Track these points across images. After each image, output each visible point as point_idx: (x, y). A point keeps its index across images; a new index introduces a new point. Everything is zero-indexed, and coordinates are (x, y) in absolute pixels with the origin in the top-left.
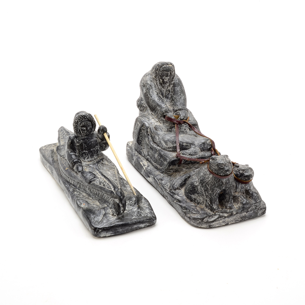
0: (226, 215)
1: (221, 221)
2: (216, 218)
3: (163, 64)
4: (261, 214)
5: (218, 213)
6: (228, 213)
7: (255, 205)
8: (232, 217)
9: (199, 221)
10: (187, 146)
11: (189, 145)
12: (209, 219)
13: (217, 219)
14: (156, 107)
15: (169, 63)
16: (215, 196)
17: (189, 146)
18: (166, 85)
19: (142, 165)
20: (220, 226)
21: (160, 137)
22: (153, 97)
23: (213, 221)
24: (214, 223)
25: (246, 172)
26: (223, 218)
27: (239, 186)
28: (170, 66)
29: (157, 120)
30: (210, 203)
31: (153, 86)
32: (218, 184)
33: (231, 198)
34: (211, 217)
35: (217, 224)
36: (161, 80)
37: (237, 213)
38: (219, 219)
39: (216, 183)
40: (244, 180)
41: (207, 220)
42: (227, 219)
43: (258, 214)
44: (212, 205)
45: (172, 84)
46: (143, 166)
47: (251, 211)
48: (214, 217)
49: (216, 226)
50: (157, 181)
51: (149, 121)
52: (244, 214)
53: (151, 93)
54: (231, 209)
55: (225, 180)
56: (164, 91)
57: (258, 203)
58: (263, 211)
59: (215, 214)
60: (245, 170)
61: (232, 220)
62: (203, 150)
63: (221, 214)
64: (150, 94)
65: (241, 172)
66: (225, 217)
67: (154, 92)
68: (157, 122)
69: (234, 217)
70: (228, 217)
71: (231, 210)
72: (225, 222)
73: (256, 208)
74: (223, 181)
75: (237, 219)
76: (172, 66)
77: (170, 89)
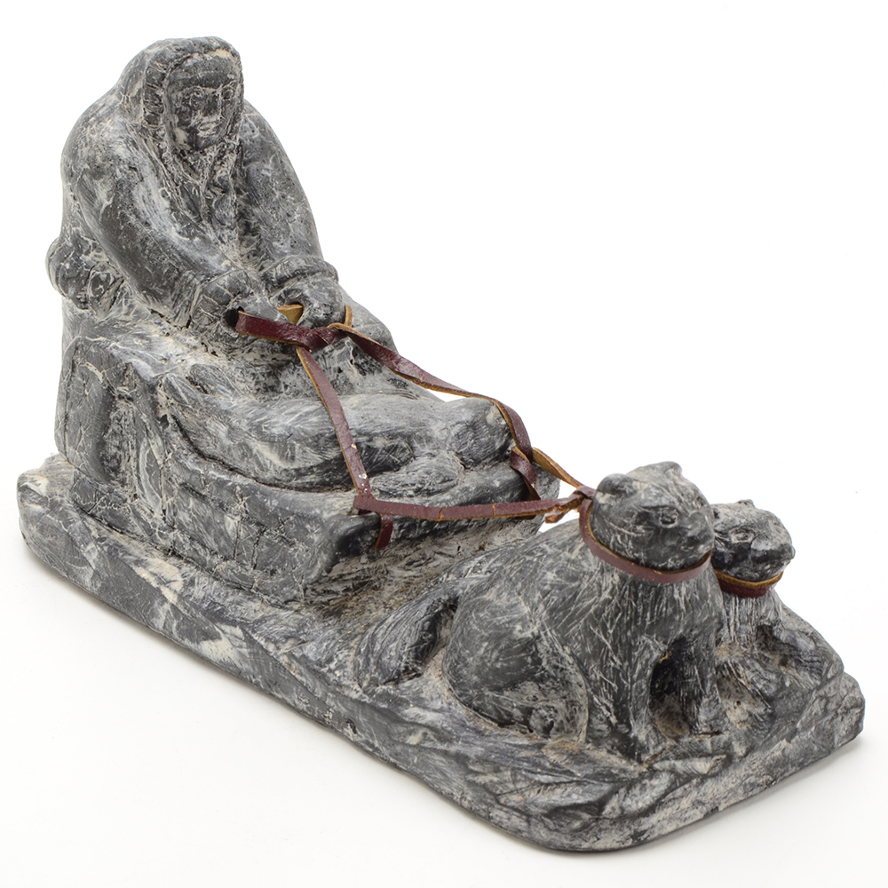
0: (702, 766)
1: (685, 803)
2: (663, 788)
3: (186, 50)
4: (846, 736)
5: (666, 764)
6: (711, 755)
7: (821, 692)
8: (731, 770)
9: (579, 818)
10: (393, 449)
11: (405, 445)
12: (628, 801)
13: (670, 796)
14: (180, 274)
16: (638, 678)
17: (404, 450)
18: (203, 158)
19: (148, 584)
20: (681, 825)
21: (234, 423)
22: (154, 226)
23: (650, 810)
24: (654, 819)
25: (759, 537)
26: (694, 781)
27: (728, 613)
28: (223, 54)
29: (192, 340)
30: (613, 720)
31: (147, 170)
32: (652, 617)
33: (709, 676)
34: (636, 791)
35: (670, 819)
36: (182, 135)
37: (750, 751)
38: (679, 792)
39: (645, 611)
40: (751, 579)
41: (622, 809)
42: (711, 788)
43: (836, 739)
44: (629, 726)
45: (232, 151)
46: (154, 585)
47: (805, 728)
48: (653, 787)
49: (664, 832)
50: (271, 648)
51: (149, 348)
52: (781, 747)
53: (140, 206)
54: (718, 733)
55: (684, 590)
56: (198, 188)
57: (833, 683)
58: (855, 718)
59: (650, 767)
60: (752, 526)
61: (731, 786)
63: (679, 765)
64: (135, 212)
65: (734, 539)
66: (704, 778)
67: (154, 197)
68: (195, 348)
69: (738, 772)
70: (713, 775)
71: (716, 738)
72: (703, 804)
73: (826, 711)
74: (676, 596)
75: (752, 779)
76: (228, 55)
77: (224, 174)
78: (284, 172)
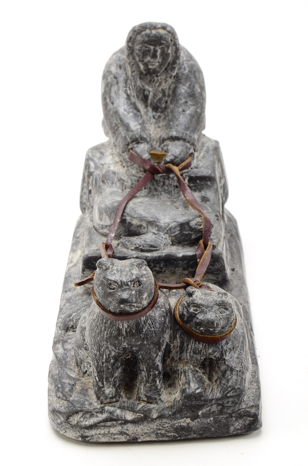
0: (129, 416)
1: (112, 430)
2: (101, 419)
3: (143, 28)
4: (241, 429)
5: (112, 409)
6: (137, 412)
7: (221, 402)
8: (145, 423)
9: (60, 419)
11: (145, 226)
12: (82, 419)
13: (102, 424)
14: (118, 128)
15: (159, 26)
16: (106, 362)
17: (144, 228)
18: (156, 78)
20: (112, 441)
22: (115, 105)
23: (91, 427)
24: (93, 432)
26: (120, 422)
28: (162, 32)
31: (121, 79)
33: (151, 373)
34: (88, 416)
35: (104, 435)
36: (142, 67)
37: (161, 417)
38: (109, 424)
39: (105, 330)
41: (78, 422)
42: (131, 429)
43: (232, 428)
44: (103, 384)
45: (170, 77)
47: (206, 416)
48: (97, 416)
49: (100, 441)
51: (100, 158)
52: (184, 422)
53: (113, 94)
54: (151, 403)
55: (126, 326)
56: (149, 91)
57: (231, 400)
58: (247, 422)
59: (102, 408)
60: (202, 305)
61: (146, 431)
62: (179, 241)
63: (118, 412)
64: (110, 97)
65: (192, 310)
66: (126, 422)
67: (120, 92)
68: (117, 163)
69: (151, 426)
70: (133, 422)
71: (148, 405)
72: (127, 435)
73: (221, 412)
75: (163, 432)
76: (166, 32)
77: (165, 87)
78: (193, 91)
